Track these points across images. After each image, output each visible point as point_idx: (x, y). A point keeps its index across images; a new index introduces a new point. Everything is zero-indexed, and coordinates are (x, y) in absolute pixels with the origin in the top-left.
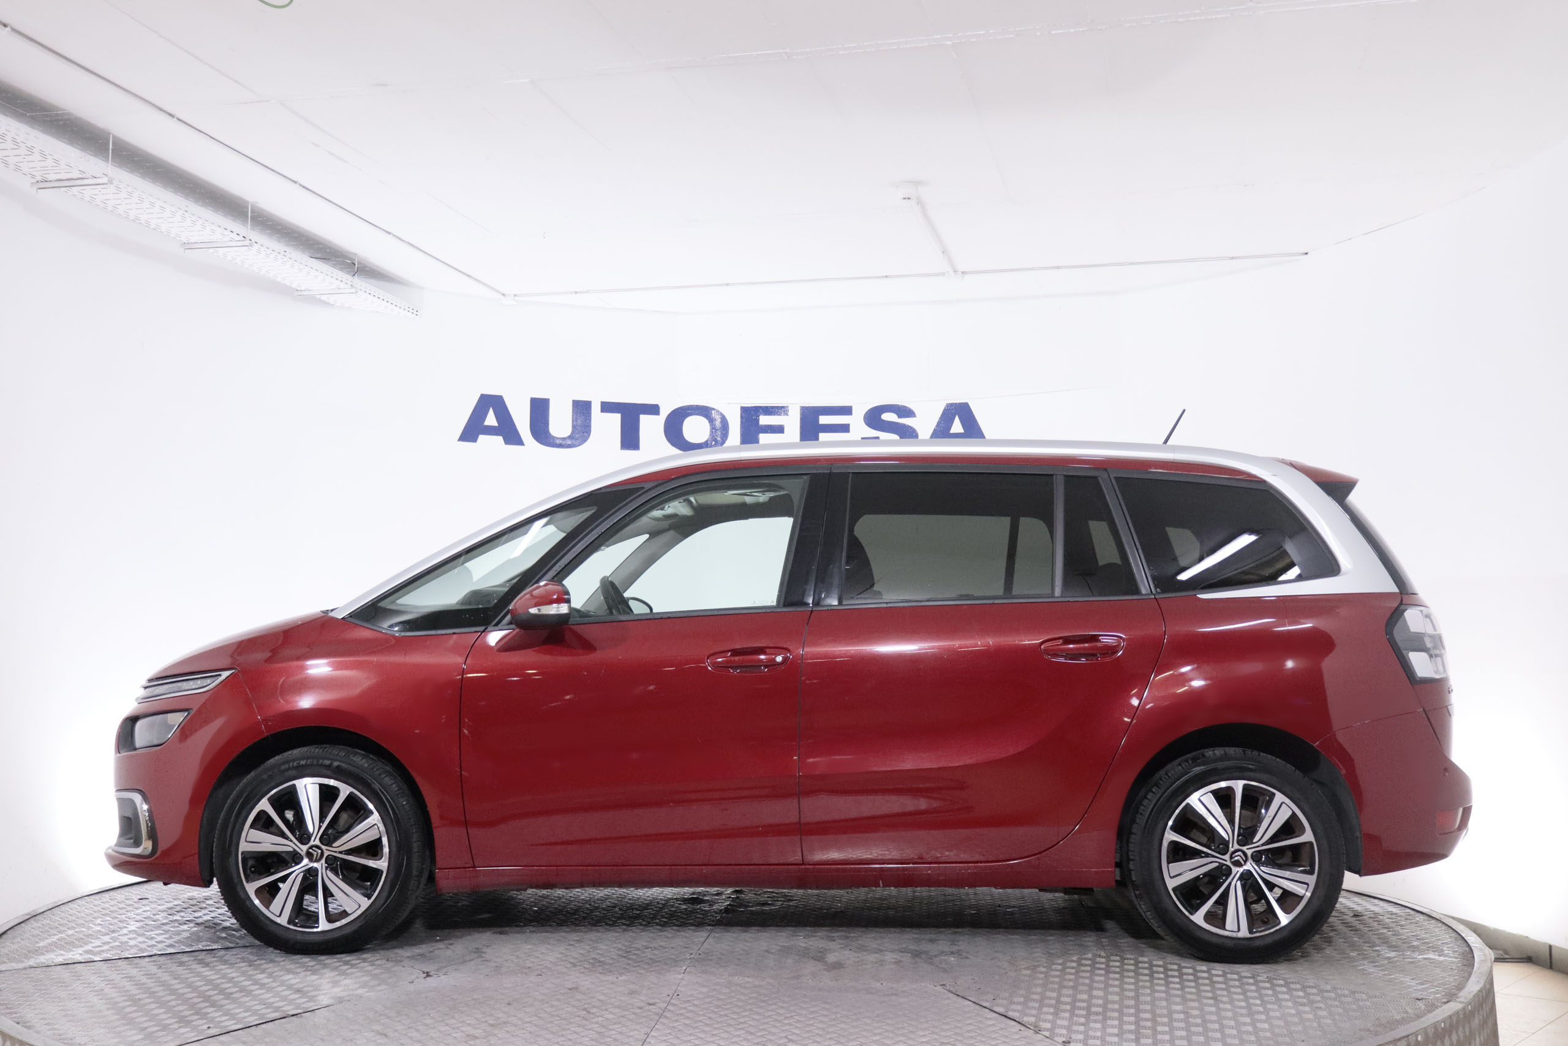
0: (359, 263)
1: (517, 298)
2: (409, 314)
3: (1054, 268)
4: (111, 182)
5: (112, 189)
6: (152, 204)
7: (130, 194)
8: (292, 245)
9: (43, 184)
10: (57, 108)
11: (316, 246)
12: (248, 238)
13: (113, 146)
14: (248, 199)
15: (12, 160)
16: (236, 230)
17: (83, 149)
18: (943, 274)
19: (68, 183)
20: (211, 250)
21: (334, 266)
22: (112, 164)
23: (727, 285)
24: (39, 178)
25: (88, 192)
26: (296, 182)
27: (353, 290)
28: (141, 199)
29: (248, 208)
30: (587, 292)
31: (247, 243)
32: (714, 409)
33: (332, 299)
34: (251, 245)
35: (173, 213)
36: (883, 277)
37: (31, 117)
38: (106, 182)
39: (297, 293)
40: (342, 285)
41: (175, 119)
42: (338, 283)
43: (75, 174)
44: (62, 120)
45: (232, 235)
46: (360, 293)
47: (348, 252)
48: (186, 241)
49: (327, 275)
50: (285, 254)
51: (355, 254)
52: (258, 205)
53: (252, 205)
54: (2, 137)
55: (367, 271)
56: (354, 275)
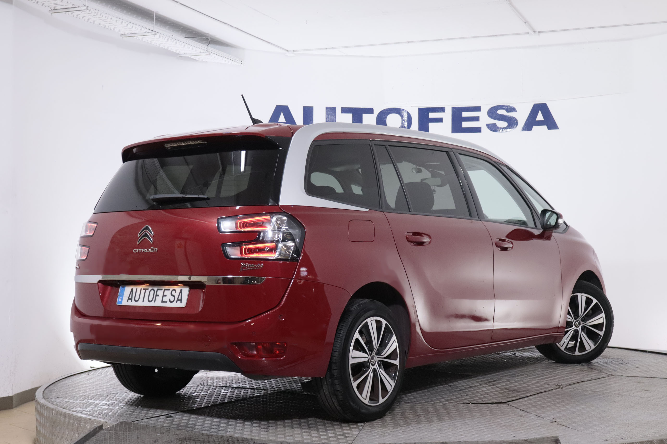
0: (210, 38)
1: (295, 53)
2: (237, 64)
5: (88, 11)
6: (107, 17)
7: (96, 13)
8: (176, 32)
9: (55, 11)
11: (188, 31)
12: (154, 31)
14: (153, 10)
15: (41, 1)
16: (148, 27)
18: (528, 33)
19: (66, 10)
20: (135, 37)
21: (196, 41)
24: (53, 8)
25: (76, 13)
27: (208, 53)
28: (101, 16)
29: (153, 15)
30: (332, 48)
31: (153, 33)
32: (403, 110)
33: (197, 58)
34: (155, 34)
35: (117, 21)
36: (494, 36)
38: (86, 8)
39: (179, 56)
40: (202, 51)
42: (200, 50)
43: (70, 6)
45: (146, 30)
46: (211, 54)
47: (205, 33)
48: (123, 34)
49: (194, 46)
50: (172, 37)
51: (209, 34)
52: (158, 13)
53: (155, 13)
55: (215, 42)
56: (208, 45)
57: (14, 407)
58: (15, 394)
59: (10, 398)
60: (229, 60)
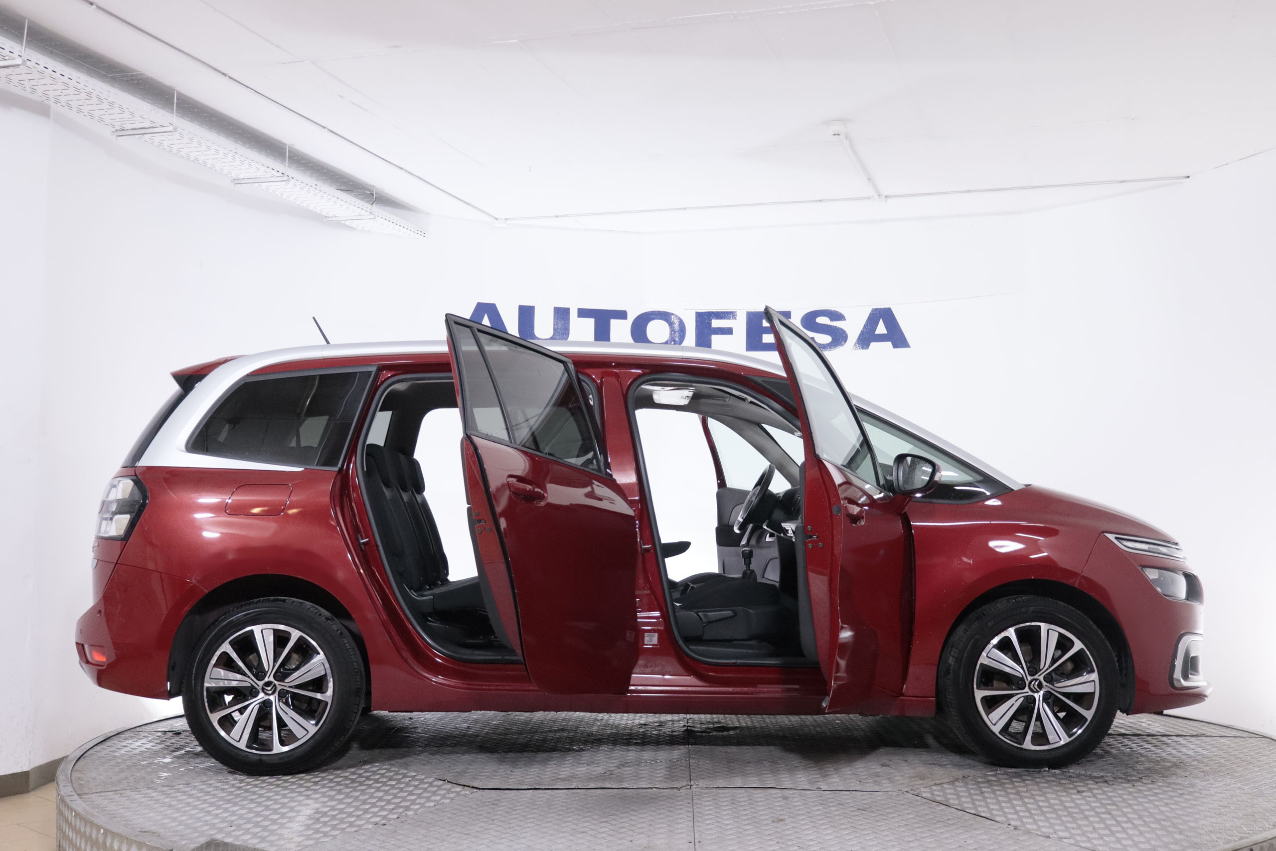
0: (376, 193)
1: (507, 222)
2: (418, 236)
3: (966, 191)
4: (175, 129)
5: (176, 135)
6: (209, 148)
7: (191, 139)
8: (322, 179)
9: (121, 132)
10: (132, 70)
11: (341, 180)
12: (286, 174)
13: (177, 100)
14: (285, 142)
15: (97, 114)
16: (277, 168)
17: (153, 104)
18: (869, 198)
19: (140, 131)
20: (256, 185)
21: (356, 196)
22: (176, 115)
23: (685, 209)
24: (118, 128)
25: (157, 138)
26: (325, 128)
27: (372, 217)
28: (200, 144)
29: (286, 149)
30: (566, 216)
31: (285, 178)
33: (354, 224)
34: (288, 180)
35: (226, 155)
36: (816, 201)
37: (112, 77)
38: (172, 130)
39: (326, 219)
40: (363, 212)
41: (227, 77)
42: (360, 210)
43: (147, 124)
44: (137, 80)
45: (273, 172)
46: (378, 218)
47: (368, 185)
48: (235, 178)
49: (350, 204)
50: (316, 187)
51: (374, 186)
52: (294, 147)
53: (289, 147)
54: (89, 94)
55: (383, 200)
56: (373, 204)
57: (32, 790)
58: (34, 767)
59: (25, 775)
60: (404, 230)
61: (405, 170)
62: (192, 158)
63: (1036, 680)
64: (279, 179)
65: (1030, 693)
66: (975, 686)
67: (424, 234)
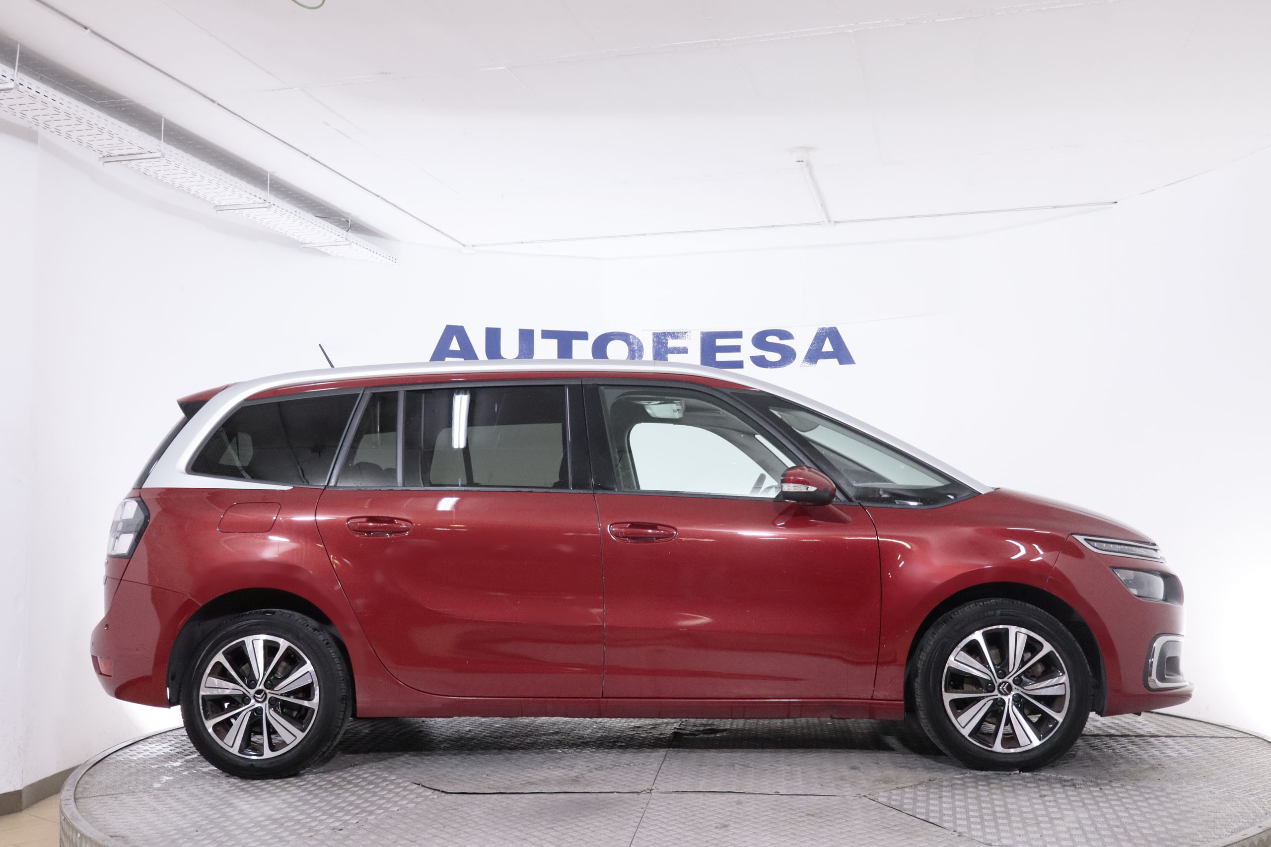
0: (351, 221)
1: (475, 248)
2: (390, 262)
3: (910, 217)
4: (163, 156)
5: (164, 161)
6: (194, 174)
7: (177, 166)
8: (300, 207)
9: (108, 158)
10: (121, 97)
11: (318, 207)
12: (268, 200)
13: (164, 127)
14: (268, 170)
15: (85, 139)
16: (259, 195)
17: (141, 129)
18: (819, 224)
19: (128, 157)
20: (237, 211)
21: (330, 223)
23: (645, 234)
24: (105, 154)
25: (144, 164)
26: (307, 155)
27: (348, 243)
28: (186, 170)
29: (267, 178)
30: (531, 242)
31: (267, 205)
33: (329, 250)
34: (270, 207)
35: (210, 182)
36: (770, 227)
37: (99, 104)
38: (160, 156)
39: (304, 246)
40: (339, 239)
41: (216, 104)
42: (335, 236)
43: (135, 150)
44: (124, 107)
45: (256, 199)
46: (353, 244)
47: (343, 212)
48: (217, 204)
49: (327, 230)
50: (296, 214)
51: (349, 214)
52: (274, 174)
53: (271, 175)
54: (79, 119)
55: (357, 227)
56: (348, 231)
60: (379, 255)
61: (382, 198)
62: (177, 185)
63: (1006, 682)
64: (262, 205)
65: (999, 696)
66: (943, 689)
67: (395, 260)
